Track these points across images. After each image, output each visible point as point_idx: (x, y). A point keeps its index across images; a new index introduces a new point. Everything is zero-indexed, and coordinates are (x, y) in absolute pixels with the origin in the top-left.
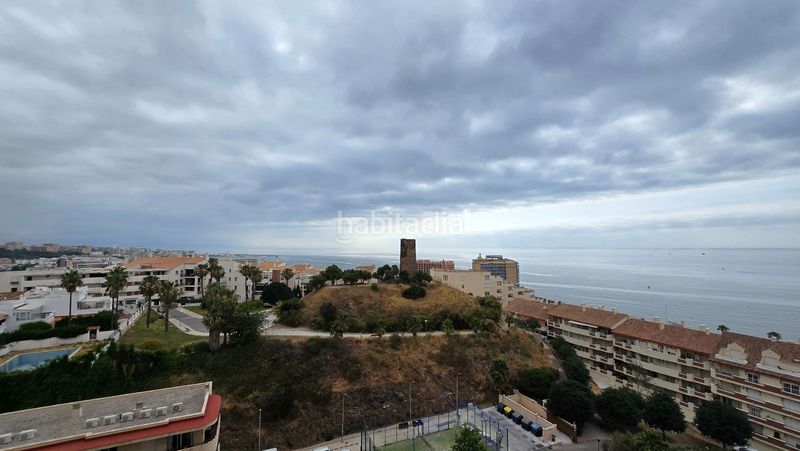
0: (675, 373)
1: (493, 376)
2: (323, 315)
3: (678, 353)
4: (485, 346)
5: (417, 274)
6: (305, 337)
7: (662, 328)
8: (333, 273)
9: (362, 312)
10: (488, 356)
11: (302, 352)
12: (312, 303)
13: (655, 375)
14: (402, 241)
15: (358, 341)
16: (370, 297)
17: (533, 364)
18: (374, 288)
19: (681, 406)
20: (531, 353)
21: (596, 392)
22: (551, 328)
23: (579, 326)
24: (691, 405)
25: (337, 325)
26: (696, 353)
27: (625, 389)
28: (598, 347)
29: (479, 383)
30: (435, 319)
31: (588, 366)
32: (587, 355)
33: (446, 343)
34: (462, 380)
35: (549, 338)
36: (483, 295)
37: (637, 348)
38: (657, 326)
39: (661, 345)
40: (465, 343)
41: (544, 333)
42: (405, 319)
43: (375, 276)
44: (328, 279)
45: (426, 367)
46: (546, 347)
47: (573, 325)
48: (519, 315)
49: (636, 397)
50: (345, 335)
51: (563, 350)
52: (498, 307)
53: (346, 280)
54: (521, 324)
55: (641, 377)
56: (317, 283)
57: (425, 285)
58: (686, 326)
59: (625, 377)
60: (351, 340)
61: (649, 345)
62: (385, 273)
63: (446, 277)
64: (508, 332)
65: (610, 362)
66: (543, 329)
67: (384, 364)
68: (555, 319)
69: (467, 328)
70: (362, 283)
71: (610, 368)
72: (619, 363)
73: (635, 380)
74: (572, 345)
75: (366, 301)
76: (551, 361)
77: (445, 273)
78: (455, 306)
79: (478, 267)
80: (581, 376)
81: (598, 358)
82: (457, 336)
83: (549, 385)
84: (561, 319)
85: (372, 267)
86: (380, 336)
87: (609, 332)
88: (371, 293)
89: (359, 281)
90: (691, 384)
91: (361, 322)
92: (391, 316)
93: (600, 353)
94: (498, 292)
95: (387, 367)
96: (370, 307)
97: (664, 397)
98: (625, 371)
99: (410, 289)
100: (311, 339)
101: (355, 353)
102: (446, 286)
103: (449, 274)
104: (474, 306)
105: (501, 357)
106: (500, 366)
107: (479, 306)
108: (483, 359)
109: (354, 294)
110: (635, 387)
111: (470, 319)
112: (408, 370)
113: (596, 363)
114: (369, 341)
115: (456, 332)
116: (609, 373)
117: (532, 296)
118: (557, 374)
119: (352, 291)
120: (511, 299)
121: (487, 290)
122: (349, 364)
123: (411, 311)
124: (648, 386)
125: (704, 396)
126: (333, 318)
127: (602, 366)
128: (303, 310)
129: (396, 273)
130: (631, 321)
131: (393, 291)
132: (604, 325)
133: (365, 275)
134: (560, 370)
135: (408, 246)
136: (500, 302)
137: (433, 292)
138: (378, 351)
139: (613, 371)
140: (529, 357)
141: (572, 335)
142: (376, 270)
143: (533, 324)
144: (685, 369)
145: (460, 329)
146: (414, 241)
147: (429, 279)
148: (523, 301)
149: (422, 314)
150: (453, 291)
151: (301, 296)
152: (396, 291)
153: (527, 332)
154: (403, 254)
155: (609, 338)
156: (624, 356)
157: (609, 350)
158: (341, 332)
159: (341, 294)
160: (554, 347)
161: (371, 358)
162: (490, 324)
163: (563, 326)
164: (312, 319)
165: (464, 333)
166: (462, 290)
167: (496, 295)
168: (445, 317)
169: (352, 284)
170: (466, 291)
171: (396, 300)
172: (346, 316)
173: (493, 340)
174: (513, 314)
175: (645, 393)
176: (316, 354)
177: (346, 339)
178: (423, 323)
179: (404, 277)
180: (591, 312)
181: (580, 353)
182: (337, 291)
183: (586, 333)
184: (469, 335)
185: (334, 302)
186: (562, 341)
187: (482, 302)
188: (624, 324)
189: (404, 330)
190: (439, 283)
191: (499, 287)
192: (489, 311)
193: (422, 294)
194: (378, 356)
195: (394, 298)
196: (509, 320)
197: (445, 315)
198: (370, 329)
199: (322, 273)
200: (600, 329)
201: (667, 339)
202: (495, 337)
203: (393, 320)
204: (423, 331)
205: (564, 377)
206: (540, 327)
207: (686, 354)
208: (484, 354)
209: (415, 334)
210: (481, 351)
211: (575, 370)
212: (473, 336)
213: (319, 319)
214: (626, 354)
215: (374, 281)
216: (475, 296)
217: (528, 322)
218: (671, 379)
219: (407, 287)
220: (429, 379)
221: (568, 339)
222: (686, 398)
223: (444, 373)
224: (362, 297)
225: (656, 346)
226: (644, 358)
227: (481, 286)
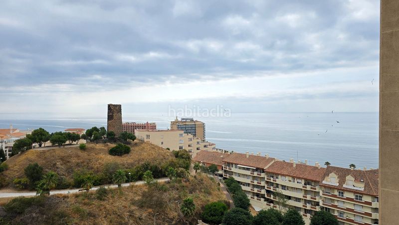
0: (300, 195)
1: (183, 212)
2: (28, 176)
3: (303, 182)
4: (178, 189)
5: (123, 134)
6: (8, 199)
7: (295, 166)
8: (39, 136)
9: (69, 170)
10: (180, 197)
11: (5, 214)
12: (16, 166)
13: (289, 198)
14: (109, 106)
15: (65, 197)
16: (78, 156)
17: (212, 199)
18: (82, 148)
19: (303, 217)
20: (212, 191)
21: (254, 214)
22: (225, 171)
23: (244, 169)
24: (309, 215)
25: (44, 184)
26: (312, 181)
27: (272, 210)
28: (256, 183)
29: (172, 220)
30: (138, 171)
31: (249, 196)
32: (248, 189)
33: (146, 190)
34: (159, 219)
35: (225, 178)
36: (177, 149)
37: (280, 181)
38: (291, 165)
39: (294, 178)
40: (162, 189)
41: (221, 176)
42: (111, 174)
43: (84, 137)
44: (35, 141)
45: (129, 211)
46: (222, 185)
47: (240, 168)
48: (204, 163)
49: (278, 215)
50: (52, 193)
51: (233, 186)
52: (189, 158)
53: (53, 142)
54: (205, 170)
55: (281, 201)
56: (21, 146)
57: (129, 143)
58: (308, 164)
59: (272, 202)
60: (58, 197)
61: (287, 178)
62: (94, 134)
63: (148, 136)
64: (195, 177)
65: (263, 192)
66: (220, 172)
67: (90, 214)
68: (229, 164)
69: (164, 176)
70: (70, 144)
71: (263, 196)
72: (268, 192)
73: (278, 203)
74: (239, 182)
75: (74, 160)
76: (225, 196)
77: (148, 133)
78: (154, 159)
79: (175, 127)
80: (244, 204)
81: (256, 190)
82: (156, 183)
83: (222, 214)
84: (232, 164)
85: (81, 130)
86: (87, 190)
87: (263, 171)
88: (80, 153)
89: (67, 142)
90: (309, 202)
91: (69, 179)
92: (98, 171)
93: (257, 186)
94: (189, 146)
95: (94, 216)
96: (78, 165)
97: (294, 212)
98: (272, 198)
99: (116, 147)
100: (15, 200)
101: (62, 207)
102: (148, 143)
103: (151, 134)
104: (170, 158)
105: (190, 197)
106: (189, 204)
107: (174, 158)
108: (175, 200)
109: (62, 154)
110: (278, 208)
111: (166, 169)
112: (113, 216)
113: (254, 194)
114: (77, 196)
115: (155, 181)
116: (262, 199)
117: (214, 148)
118: (228, 204)
119: (59, 151)
120: (199, 151)
121: (181, 145)
122: (56, 218)
123: (116, 166)
124: (285, 205)
125: (316, 209)
126: (39, 179)
127: (258, 195)
128: (6, 173)
129: (104, 134)
130: (277, 163)
131: (100, 150)
132: (260, 166)
133: (74, 137)
134: (231, 201)
135: (114, 111)
136: (191, 154)
137: (137, 148)
138: (85, 204)
139: (265, 198)
140: (210, 194)
141: (239, 175)
142: (84, 132)
143: (213, 169)
144: (306, 192)
145: (159, 177)
146: (120, 106)
147: (134, 138)
148: (207, 152)
149: (127, 168)
150: (154, 147)
151: (4, 159)
152: (103, 149)
153: (209, 176)
154: (110, 117)
155: (263, 175)
156: (272, 187)
157: (263, 184)
158: (48, 190)
159: (48, 154)
160: (228, 185)
161: (78, 211)
162: (182, 172)
163: (233, 169)
164: (16, 180)
165: (162, 181)
166: (161, 146)
167: (188, 149)
168: (146, 169)
169: (60, 145)
170: (164, 147)
171: (103, 157)
172: (52, 176)
173: (184, 183)
174: (200, 162)
175: (283, 211)
176: (20, 213)
177: (53, 196)
178: (127, 176)
179: (111, 137)
180: (252, 157)
181: (244, 188)
182: (44, 152)
183: (248, 173)
184: (165, 182)
185: (40, 162)
186: (232, 180)
187: (177, 155)
188: (273, 165)
189: (110, 183)
190: (142, 141)
191: (190, 143)
192: (181, 161)
193: (127, 151)
194: (85, 208)
195: (102, 155)
196: (196, 168)
197: (146, 167)
198: (78, 184)
199: (28, 136)
200: (257, 169)
201: (297, 174)
202: (186, 182)
203: (100, 175)
204: (127, 182)
205: (233, 207)
206: (218, 171)
207: (308, 182)
208: (177, 196)
209: (119, 185)
210: (174, 194)
211: (241, 200)
212: (168, 182)
213: (25, 180)
214: (273, 186)
215: (83, 141)
216: (171, 150)
217: (210, 168)
218: (298, 200)
219: (113, 145)
220: (131, 221)
221: (236, 178)
222: (306, 211)
223: (144, 215)
224: (69, 156)
225: (291, 179)
226: (284, 187)
227: (176, 142)
